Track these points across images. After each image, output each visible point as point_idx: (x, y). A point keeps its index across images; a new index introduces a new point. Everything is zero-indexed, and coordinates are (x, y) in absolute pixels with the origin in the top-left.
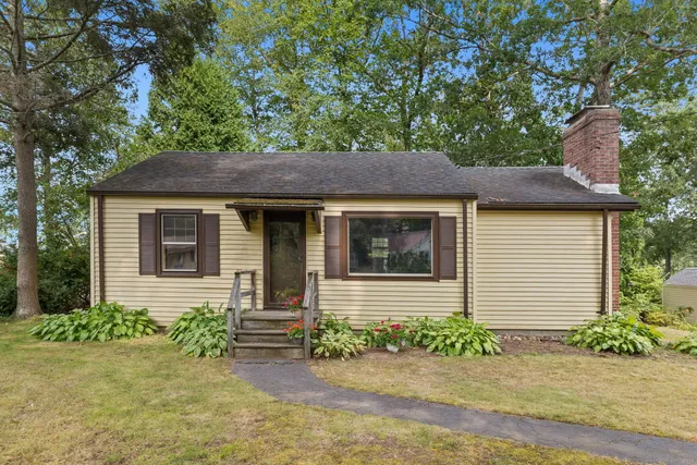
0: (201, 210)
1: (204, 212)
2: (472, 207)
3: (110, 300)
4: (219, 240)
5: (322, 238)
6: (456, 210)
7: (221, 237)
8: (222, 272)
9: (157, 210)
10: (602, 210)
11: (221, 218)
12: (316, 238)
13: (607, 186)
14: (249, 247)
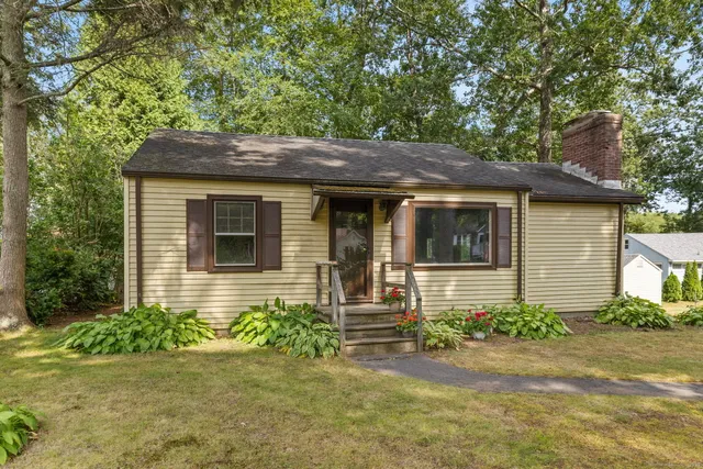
0: (261, 197)
1: (264, 199)
2: (526, 198)
3: (149, 301)
4: (281, 230)
5: (389, 229)
6: (512, 201)
7: (283, 227)
8: (284, 265)
9: (208, 196)
10: (619, 203)
11: (283, 205)
12: (383, 228)
13: (613, 182)
14: (314, 238)
